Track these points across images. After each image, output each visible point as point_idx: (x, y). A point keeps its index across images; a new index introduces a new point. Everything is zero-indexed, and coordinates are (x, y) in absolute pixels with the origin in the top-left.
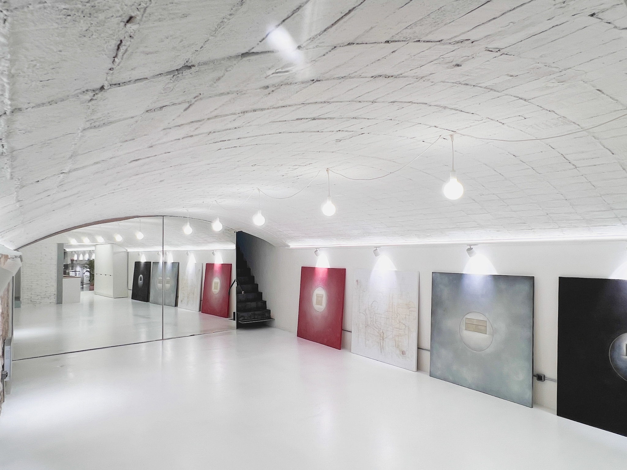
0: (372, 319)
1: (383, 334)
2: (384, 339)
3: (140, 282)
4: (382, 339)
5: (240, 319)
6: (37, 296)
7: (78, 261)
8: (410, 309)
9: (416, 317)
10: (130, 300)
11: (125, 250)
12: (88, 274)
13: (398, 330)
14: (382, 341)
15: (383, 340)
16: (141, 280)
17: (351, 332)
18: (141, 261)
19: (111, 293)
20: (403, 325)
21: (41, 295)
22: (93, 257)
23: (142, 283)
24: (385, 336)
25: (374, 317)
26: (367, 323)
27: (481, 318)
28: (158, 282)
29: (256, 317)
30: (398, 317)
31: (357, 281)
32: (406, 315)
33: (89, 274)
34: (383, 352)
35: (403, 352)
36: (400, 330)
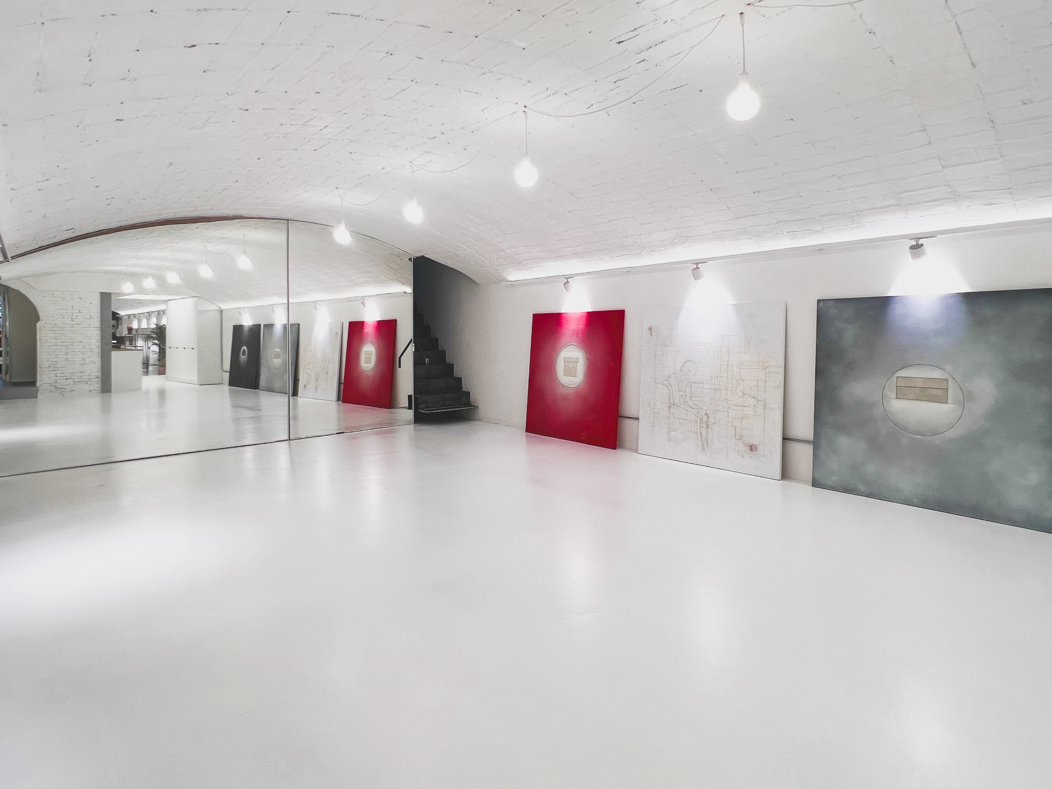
0: (681, 393)
1: (708, 417)
2: (710, 427)
3: (243, 358)
4: (704, 426)
5: (421, 407)
6: (67, 379)
7: (139, 330)
8: (767, 370)
9: (780, 384)
10: (226, 387)
11: (217, 308)
12: (156, 349)
13: (739, 408)
14: (704, 431)
15: (708, 427)
16: (244, 354)
17: (639, 419)
18: (243, 324)
19: (194, 377)
20: (752, 400)
21: (73, 377)
22: (164, 322)
23: (246, 359)
24: (712, 420)
25: (688, 389)
26: (672, 401)
27: (936, 374)
28: (273, 356)
29: (447, 404)
30: (741, 385)
31: (650, 329)
32: (758, 381)
33: (158, 348)
34: (706, 450)
35: (753, 447)
36: (745, 408)
